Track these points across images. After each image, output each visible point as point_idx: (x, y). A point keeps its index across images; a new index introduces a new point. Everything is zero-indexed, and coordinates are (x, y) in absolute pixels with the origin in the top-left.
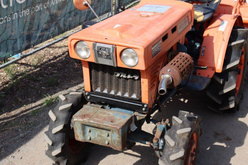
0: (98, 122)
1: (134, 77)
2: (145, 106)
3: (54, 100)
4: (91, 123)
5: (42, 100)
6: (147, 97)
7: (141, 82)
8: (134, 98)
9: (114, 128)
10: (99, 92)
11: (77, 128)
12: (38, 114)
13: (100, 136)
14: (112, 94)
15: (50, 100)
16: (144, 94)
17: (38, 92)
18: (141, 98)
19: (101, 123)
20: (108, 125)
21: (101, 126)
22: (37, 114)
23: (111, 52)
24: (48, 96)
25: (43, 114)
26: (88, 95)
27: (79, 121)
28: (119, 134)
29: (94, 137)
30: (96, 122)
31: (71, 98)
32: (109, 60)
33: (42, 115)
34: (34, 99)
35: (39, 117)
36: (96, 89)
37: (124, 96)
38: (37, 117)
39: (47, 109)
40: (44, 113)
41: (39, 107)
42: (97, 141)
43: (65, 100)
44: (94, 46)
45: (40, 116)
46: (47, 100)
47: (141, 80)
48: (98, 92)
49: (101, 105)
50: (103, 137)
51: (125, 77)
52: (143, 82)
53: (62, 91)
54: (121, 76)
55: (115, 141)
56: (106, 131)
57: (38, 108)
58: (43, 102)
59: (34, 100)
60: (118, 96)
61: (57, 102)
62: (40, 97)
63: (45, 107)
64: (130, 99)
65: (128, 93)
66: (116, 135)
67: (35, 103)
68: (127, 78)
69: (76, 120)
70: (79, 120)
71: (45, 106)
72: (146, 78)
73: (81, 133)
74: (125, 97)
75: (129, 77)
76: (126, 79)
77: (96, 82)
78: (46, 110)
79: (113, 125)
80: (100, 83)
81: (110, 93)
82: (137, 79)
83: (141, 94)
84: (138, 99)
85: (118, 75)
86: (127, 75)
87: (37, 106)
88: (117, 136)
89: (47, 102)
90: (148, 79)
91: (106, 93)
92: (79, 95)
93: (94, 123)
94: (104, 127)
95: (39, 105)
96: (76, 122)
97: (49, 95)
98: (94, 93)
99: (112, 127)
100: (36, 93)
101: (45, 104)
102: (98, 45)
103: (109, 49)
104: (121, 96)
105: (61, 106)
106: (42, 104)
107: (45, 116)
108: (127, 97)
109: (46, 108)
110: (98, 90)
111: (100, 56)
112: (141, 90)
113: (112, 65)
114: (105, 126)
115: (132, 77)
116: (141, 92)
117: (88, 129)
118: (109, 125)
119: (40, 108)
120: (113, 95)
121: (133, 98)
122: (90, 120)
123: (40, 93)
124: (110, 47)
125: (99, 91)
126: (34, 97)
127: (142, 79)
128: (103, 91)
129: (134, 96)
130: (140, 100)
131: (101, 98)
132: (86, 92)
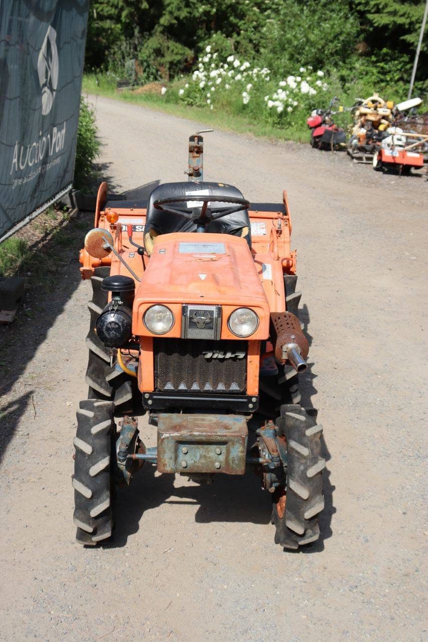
0: (208, 432)
1: (237, 354)
2: (254, 400)
4: (195, 436)
6: (257, 385)
7: (248, 361)
8: (235, 391)
9: (235, 437)
10: (171, 390)
11: (167, 450)
13: (205, 456)
14: (195, 390)
16: (251, 381)
18: (246, 388)
19: (213, 434)
20: (225, 434)
21: (214, 439)
23: (214, 316)
26: (149, 398)
27: (172, 437)
28: (244, 446)
29: (193, 462)
30: (204, 434)
32: (209, 331)
36: (164, 385)
37: (217, 389)
42: (198, 467)
44: (184, 310)
47: (247, 358)
48: (169, 389)
50: (209, 458)
51: (221, 356)
52: (250, 362)
54: (215, 356)
55: (235, 459)
56: (215, 446)
60: (206, 390)
64: (227, 392)
65: (222, 383)
66: (238, 448)
68: (226, 357)
69: (167, 435)
70: (172, 435)
72: (257, 355)
73: (171, 458)
74: (219, 390)
75: (229, 355)
76: (223, 360)
79: (232, 433)
80: (171, 376)
81: (191, 389)
82: (242, 358)
83: (245, 382)
84: (240, 390)
85: (209, 355)
86: (225, 354)
88: (241, 449)
91: (184, 390)
93: (200, 435)
94: (219, 438)
96: (166, 441)
98: (161, 392)
99: (232, 436)
102: (190, 307)
103: (211, 312)
104: (212, 390)
108: (223, 390)
110: (169, 386)
111: (193, 324)
112: (246, 376)
113: (212, 338)
114: (220, 436)
115: (233, 356)
116: (246, 378)
117: (184, 448)
118: (227, 434)
120: (197, 390)
121: (233, 390)
122: (191, 432)
124: (213, 308)
127: (249, 357)
128: (178, 386)
129: (234, 387)
130: (244, 392)
132: (145, 393)
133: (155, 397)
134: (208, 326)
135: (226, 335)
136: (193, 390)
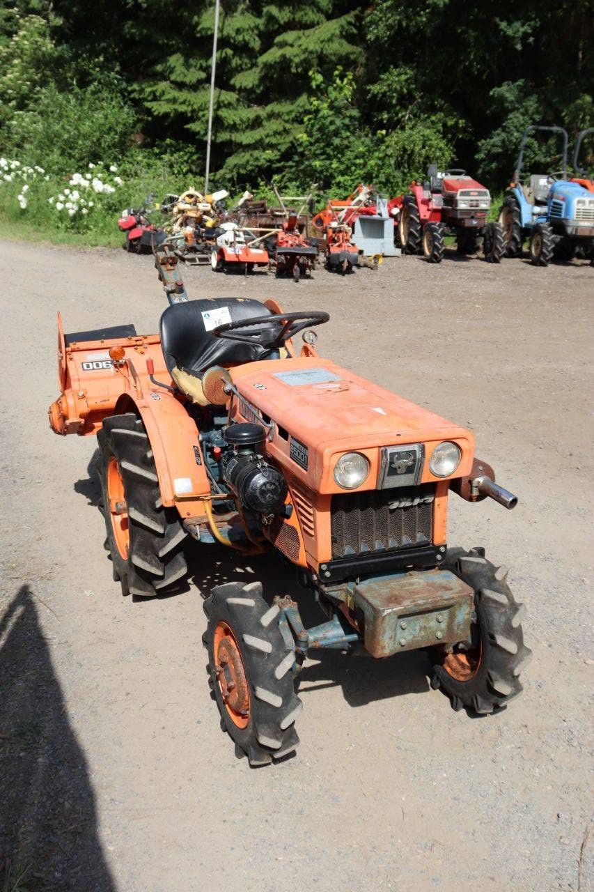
1: (425, 499)
2: (442, 549)
4: (420, 605)
6: (446, 531)
7: (436, 505)
8: (423, 542)
9: (463, 597)
10: (351, 555)
11: (387, 629)
13: (425, 627)
19: (439, 598)
20: (451, 596)
21: (441, 603)
23: (418, 457)
26: (327, 570)
27: (394, 612)
29: (411, 637)
30: (429, 601)
32: (409, 475)
36: (344, 550)
37: (403, 543)
42: (417, 642)
44: (383, 454)
47: (435, 502)
48: (348, 555)
50: (430, 628)
51: (408, 504)
54: (401, 505)
55: (461, 623)
56: (436, 613)
60: (391, 548)
64: (412, 546)
68: (413, 504)
69: (389, 611)
70: (394, 609)
73: (391, 637)
74: (405, 545)
75: (417, 501)
76: (409, 508)
79: (458, 593)
83: (432, 530)
84: (427, 541)
85: (395, 505)
86: (412, 501)
91: (365, 552)
93: (425, 604)
94: (446, 602)
96: (387, 618)
102: (390, 450)
103: (414, 452)
104: (396, 547)
110: (348, 551)
111: (393, 471)
113: (411, 484)
114: (446, 600)
115: (422, 501)
116: (433, 526)
117: (403, 623)
118: (454, 595)
120: (380, 550)
121: (418, 543)
124: (416, 447)
125: (349, 553)
127: (437, 499)
128: (359, 549)
129: (420, 538)
130: (431, 543)
134: (410, 470)
135: (426, 478)
136: (377, 550)
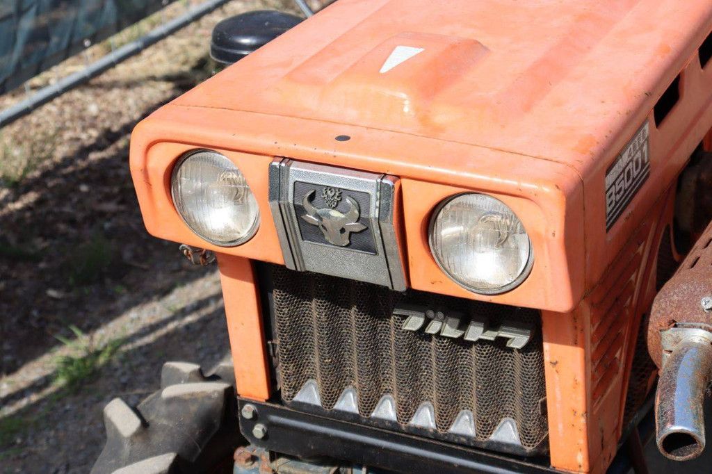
1: (502, 334)
3: (102, 360)
5: (46, 358)
6: (582, 441)
7: (547, 358)
8: (508, 445)
10: (316, 407)
12: (24, 438)
14: (383, 421)
15: (83, 360)
16: (560, 427)
17: (27, 316)
18: (546, 443)
22: (19, 441)
23: (372, 215)
24: (71, 336)
25: (48, 439)
26: (256, 418)
31: (169, 416)
32: (363, 256)
33: (42, 445)
34: (8, 352)
35: (30, 453)
36: (296, 389)
37: (453, 429)
38: (19, 458)
39: (68, 407)
40: (52, 433)
41: (34, 398)
43: (136, 434)
45: (35, 453)
46: (69, 362)
47: (541, 349)
48: (309, 405)
49: (327, 468)
51: (451, 332)
52: (554, 364)
53: (139, 307)
54: (433, 328)
57: (24, 402)
58: (49, 372)
59: (8, 358)
60: (416, 429)
61: (116, 370)
62: (38, 343)
63: (59, 400)
64: (484, 446)
65: (472, 414)
67: (10, 378)
68: (467, 338)
71: (60, 390)
72: (575, 344)
74: (457, 435)
75: (475, 333)
77: (297, 356)
78: (66, 411)
80: (316, 360)
81: (373, 414)
82: (523, 348)
83: (544, 426)
84: (529, 449)
85: (414, 323)
87: (20, 394)
89: (70, 368)
90: (584, 347)
91: (354, 415)
92: (209, 397)
95: (36, 387)
97: (78, 332)
98: (286, 408)
100: (20, 322)
101: (61, 382)
102: (297, 173)
103: (361, 200)
104: (436, 431)
105: (118, 466)
106: (47, 381)
107: (57, 448)
108: (468, 438)
109: (64, 405)
110: (311, 394)
111: (315, 232)
112: (544, 404)
113: (381, 280)
115: (490, 336)
116: (545, 413)
119: (38, 403)
120: (390, 422)
121: (499, 444)
123: (40, 320)
124: (369, 185)
125: (313, 403)
126: (6, 346)
127: (547, 346)
128: (335, 399)
129: (507, 433)
130: (541, 457)
131: (326, 436)
132: (244, 402)
133: (274, 418)
134: (360, 240)
135: (425, 279)
136: (376, 419)
